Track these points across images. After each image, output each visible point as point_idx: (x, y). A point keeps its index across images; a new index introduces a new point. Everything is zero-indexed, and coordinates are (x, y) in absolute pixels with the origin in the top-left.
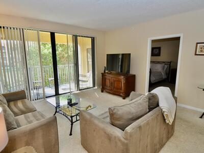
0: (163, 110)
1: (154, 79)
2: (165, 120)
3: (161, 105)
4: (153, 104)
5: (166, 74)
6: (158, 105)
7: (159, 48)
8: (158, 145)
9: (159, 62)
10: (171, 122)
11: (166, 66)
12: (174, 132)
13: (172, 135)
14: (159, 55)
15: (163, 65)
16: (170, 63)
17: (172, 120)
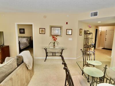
0: (26, 63)
1: (23, 47)
2: (28, 68)
3: (24, 61)
4: (20, 62)
5: (29, 43)
6: (23, 62)
7: (24, 29)
8: (26, 83)
9: (24, 37)
10: (31, 68)
11: (29, 39)
12: (34, 72)
13: (33, 74)
14: (24, 33)
15: (27, 38)
16: (30, 37)
17: (32, 67)
